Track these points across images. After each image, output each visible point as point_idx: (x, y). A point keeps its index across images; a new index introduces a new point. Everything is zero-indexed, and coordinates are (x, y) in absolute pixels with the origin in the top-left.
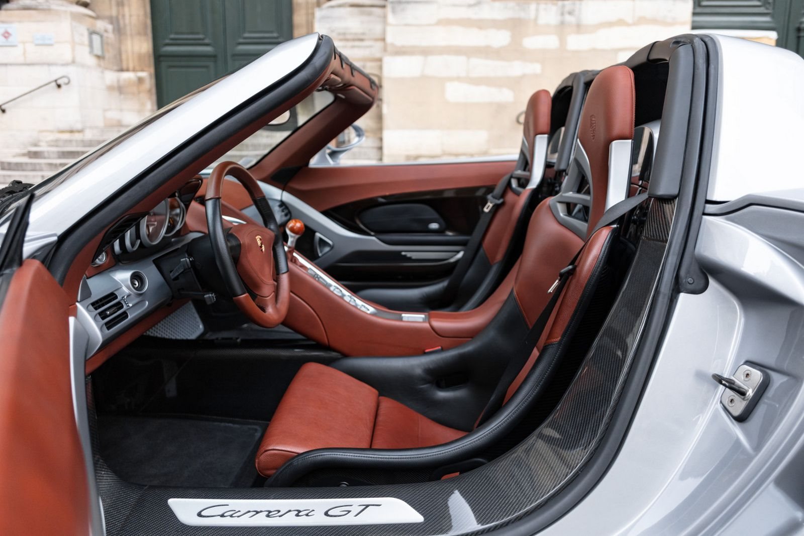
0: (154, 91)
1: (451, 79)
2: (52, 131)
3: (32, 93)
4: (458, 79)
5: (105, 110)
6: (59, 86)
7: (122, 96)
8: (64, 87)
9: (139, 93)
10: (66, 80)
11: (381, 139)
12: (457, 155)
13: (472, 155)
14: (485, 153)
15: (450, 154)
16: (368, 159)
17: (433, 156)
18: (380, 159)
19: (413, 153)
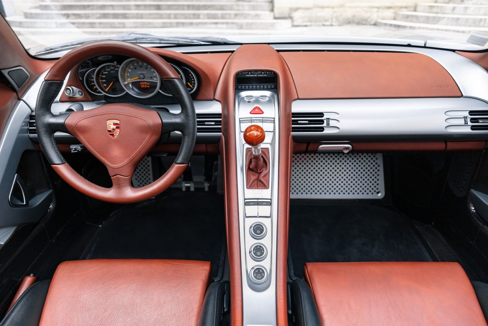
12: (323, 8)
13: (333, 8)
14: (342, 6)
15: (319, 7)
16: (263, 10)
17: (307, 9)
18: (272, 10)
19: (295, 6)
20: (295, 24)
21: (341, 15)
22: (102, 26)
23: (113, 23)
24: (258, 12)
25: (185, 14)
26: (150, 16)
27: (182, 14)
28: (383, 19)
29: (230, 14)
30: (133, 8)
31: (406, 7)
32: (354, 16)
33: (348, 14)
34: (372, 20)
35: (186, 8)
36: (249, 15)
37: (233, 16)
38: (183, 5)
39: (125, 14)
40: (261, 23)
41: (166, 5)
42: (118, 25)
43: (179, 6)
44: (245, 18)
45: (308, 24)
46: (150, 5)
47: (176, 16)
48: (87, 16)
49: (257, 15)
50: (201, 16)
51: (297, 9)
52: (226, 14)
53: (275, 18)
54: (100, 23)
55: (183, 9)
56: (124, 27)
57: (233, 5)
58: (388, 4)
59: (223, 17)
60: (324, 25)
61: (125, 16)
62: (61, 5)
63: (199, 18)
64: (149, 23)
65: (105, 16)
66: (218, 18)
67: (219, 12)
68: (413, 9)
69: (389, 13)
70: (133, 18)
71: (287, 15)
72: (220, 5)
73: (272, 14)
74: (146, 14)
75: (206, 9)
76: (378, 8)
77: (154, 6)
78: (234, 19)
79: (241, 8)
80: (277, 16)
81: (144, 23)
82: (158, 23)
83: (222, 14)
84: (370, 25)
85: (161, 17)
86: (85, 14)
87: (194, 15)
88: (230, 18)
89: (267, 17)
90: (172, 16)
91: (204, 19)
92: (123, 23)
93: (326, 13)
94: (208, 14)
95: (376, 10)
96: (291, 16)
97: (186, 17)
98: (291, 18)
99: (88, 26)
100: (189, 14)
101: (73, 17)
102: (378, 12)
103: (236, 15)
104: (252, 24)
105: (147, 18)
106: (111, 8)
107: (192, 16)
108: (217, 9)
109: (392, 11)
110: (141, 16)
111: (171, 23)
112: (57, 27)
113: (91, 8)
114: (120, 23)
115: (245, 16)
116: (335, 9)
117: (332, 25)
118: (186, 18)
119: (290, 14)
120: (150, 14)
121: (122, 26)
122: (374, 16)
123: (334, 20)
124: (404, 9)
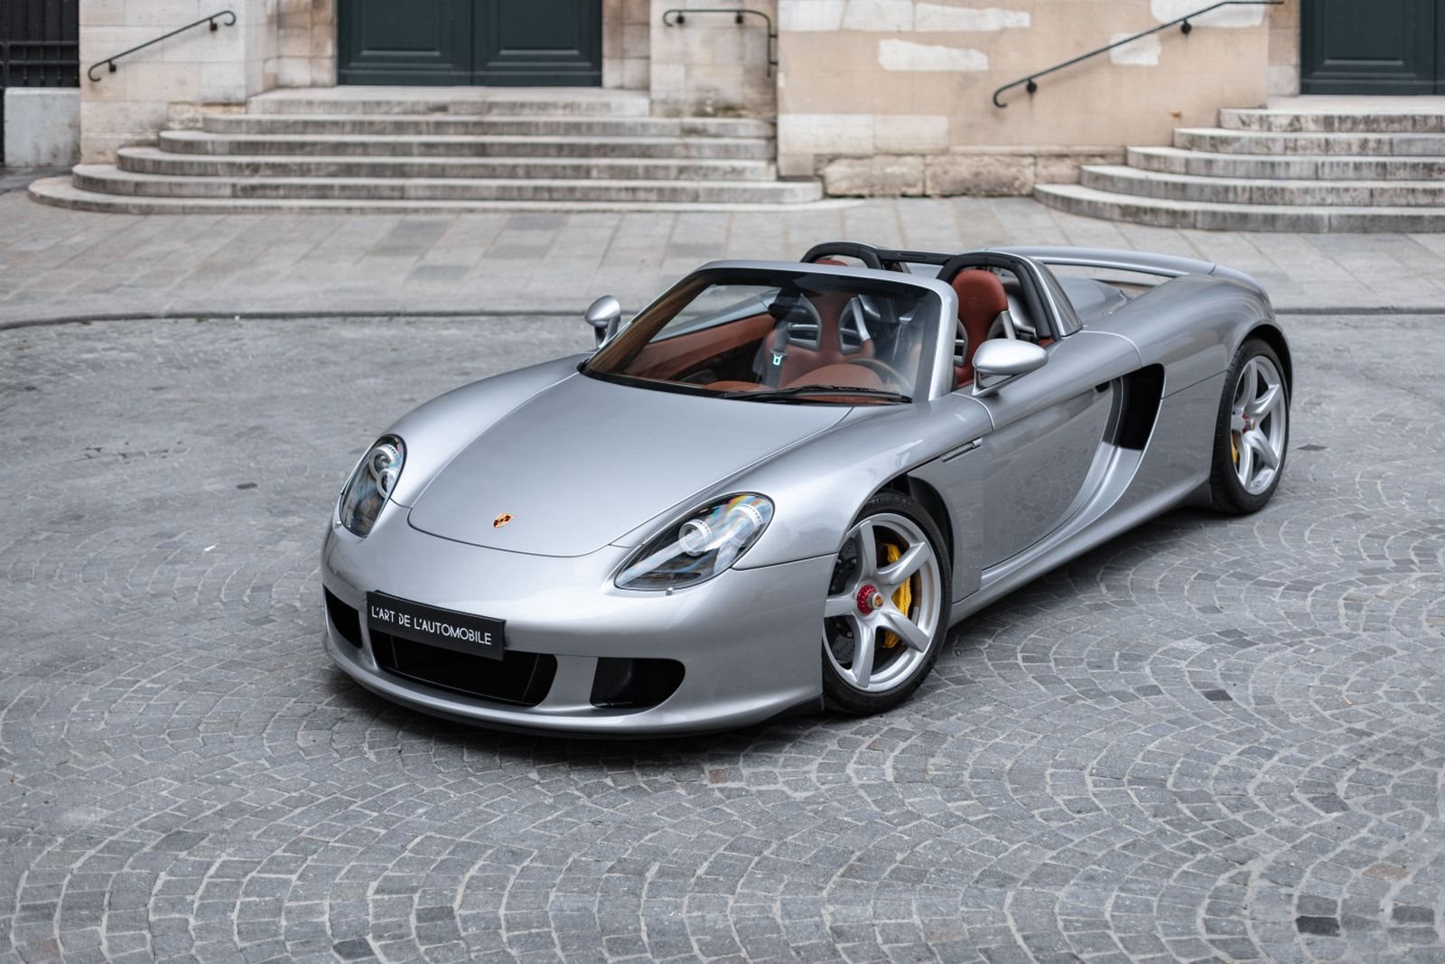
0: (335, 21)
1: (888, 35)
2: (191, 104)
3: (165, 40)
4: (900, 35)
5: (266, 61)
6: (214, 28)
7: (282, 32)
8: (222, 31)
9: (313, 25)
10: (229, 18)
11: (774, 125)
12: (899, 155)
13: (923, 156)
14: (945, 152)
15: (887, 154)
16: (752, 158)
17: (860, 158)
18: (774, 159)
19: (827, 150)
20: (831, 191)
21: (946, 173)
22: (347, 193)
23: (377, 187)
24: (738, 164)
25: (554, 167)
26: (463, 171)
27: (547, 167)
28: (1052, 182)
29: (667, 168)
30: (415, 150)
31: (1102, 156)
32: (977, 175)
33: (963, 169)
34: (1023, 185)
35: (553, 151)
36: (715, 169)
37: (674, 173)
38: (547, 146)
39: (402, 165)
40: (745, 190)
41: (501, 144)
42: (387, 193)
43: (535, 146)
44: (705, 177)
45: (865, 192)
46: (462, 145)
47: (529, 172)
48: (304, 170)
49: (734, 170)
50: (594, 173)
51: (833, 159)
52: (656, 167)
53: (780, 178)
54: (343, 188)
55: (546, 155)
56: (402, 198)
57: (674, 146)
58: (1056, 149)
59: (649, 173)
60: (904, 196)
61: (400, 171)
62: (231, 143)
63: (587, 175)
64: (465, 188)
65: (349, 170)
66: (636, 178)
67: (640, 162)
68: (1119, 159)
69: (1064, 168)
70: (420, 175)
71: (810, 172)
72: (640, 146)
73: (773, 169)
74: (452, 166)
75: (605, 155)
76: (1034, 156)
77: (470, 145)
78: (677, 179)
79: (694, 152)
80: (783, 173)
81: (453, 188)
82: (488, 188)
83: (647, 169)
84: (1021, 196)
85: (492, 173)
86: (301, 165)
87: (577, 168)
88: (667, 178)
89: (761, 176)
90: (521, 172)
91: (600, 178)
92: (402, 188)
93: (905, 168)
94: (611, 168)
95: (1030, 160)
96: (820, 172)
97: (554, 173)
98: (822, 178)
99: (313, 193)
100: (564, 167)
101: (269, 172)
102: (1035, 164)
103: (682, 170)
104: (722, 190)
105: (457, 177)
106: (359, 150)
107: (569, 172)
108: (633, 156)
109: (1069, 162)
110: (441, 172)
111: (520, 189)
112: (234, 196)
113: (307, 149)
114: (393, 188)
115: (705, 173)
116: (929, 159)
117: (924, 196)
118: (555, 177)
119: (817, 170)
120: (465, 167)
121: (396, 194)
122: (1028, 174)
123: (929, 184)
124: (1098, 160)
